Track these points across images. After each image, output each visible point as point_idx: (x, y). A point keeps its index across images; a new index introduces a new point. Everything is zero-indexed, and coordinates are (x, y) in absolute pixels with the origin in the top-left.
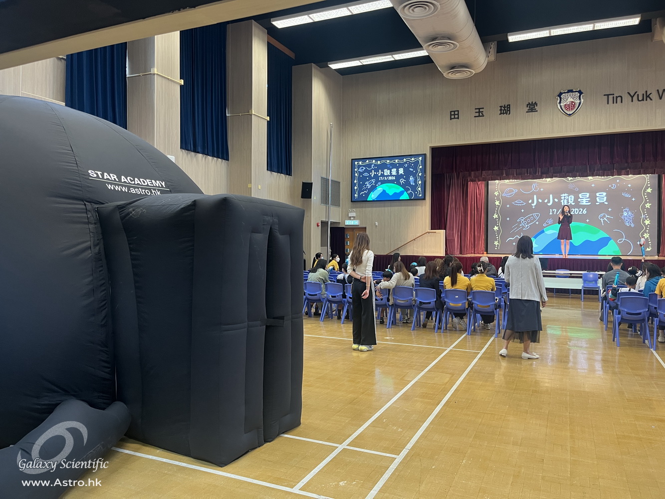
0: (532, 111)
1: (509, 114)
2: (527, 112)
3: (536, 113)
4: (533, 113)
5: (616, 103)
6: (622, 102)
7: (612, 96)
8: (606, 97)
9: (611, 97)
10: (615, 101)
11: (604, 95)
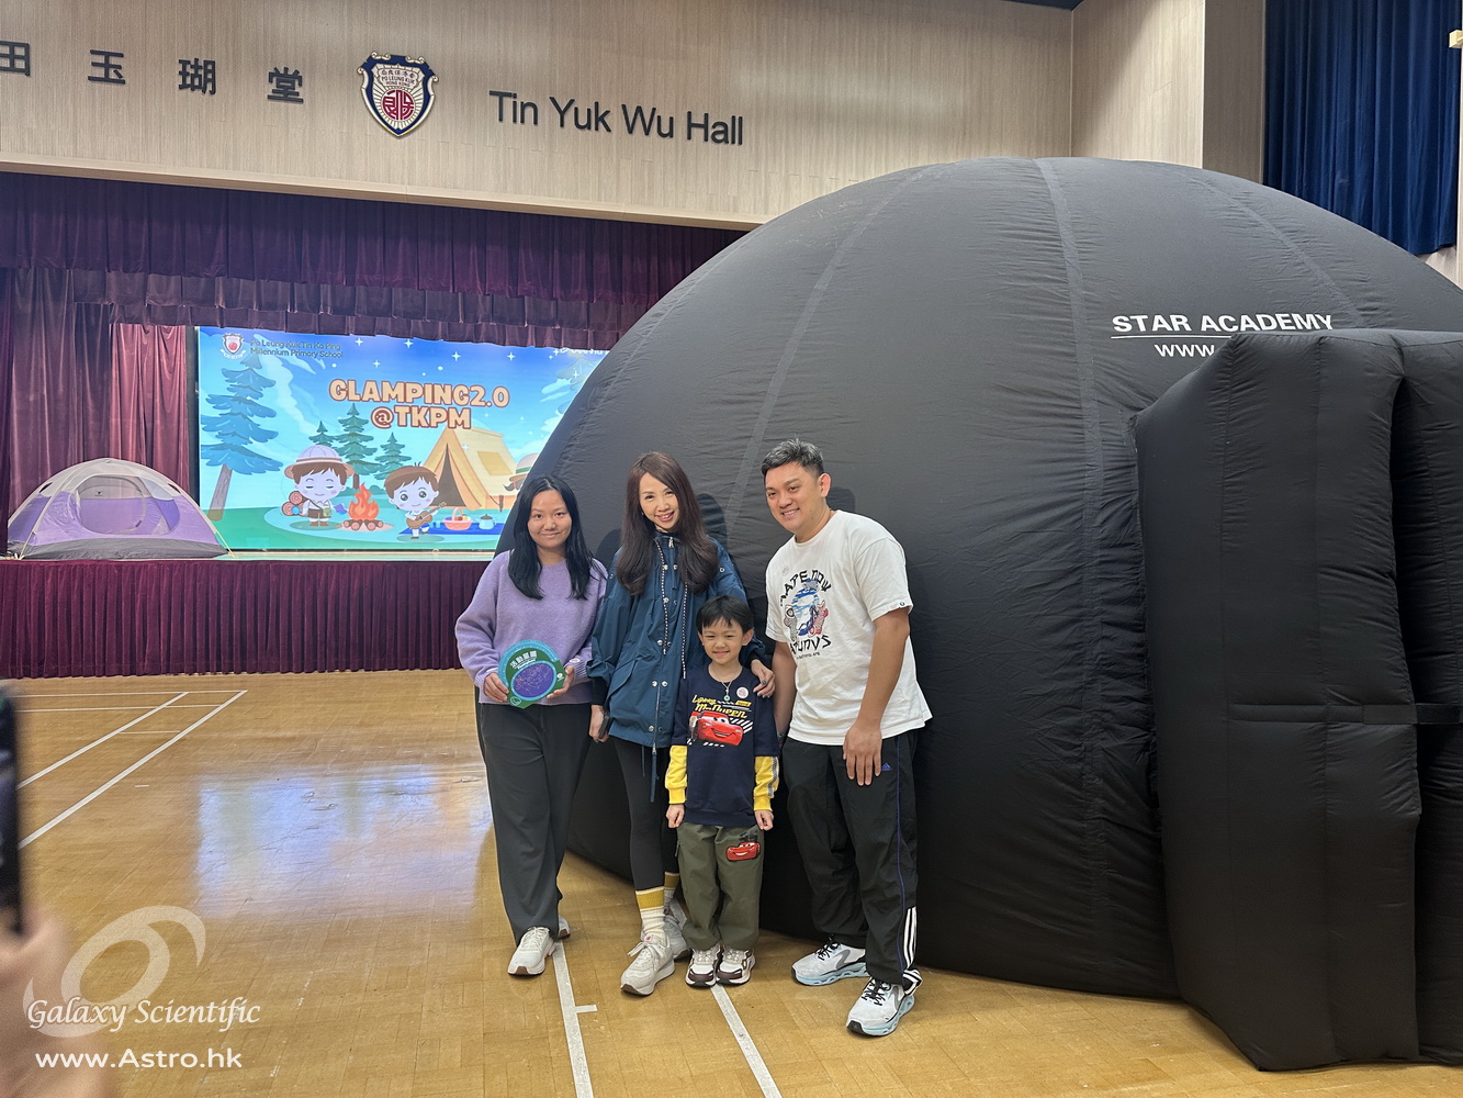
0: (286, 99)
1: (213, 92)
2: (269, 97)
3: (298, 105)
4: (291, 105)
5: (522, 121)
6: (536, 123)
7: (512, 100)
8: (497, 98)
9: (508, 102)
10: (519, 118)
11: (492, 93)
